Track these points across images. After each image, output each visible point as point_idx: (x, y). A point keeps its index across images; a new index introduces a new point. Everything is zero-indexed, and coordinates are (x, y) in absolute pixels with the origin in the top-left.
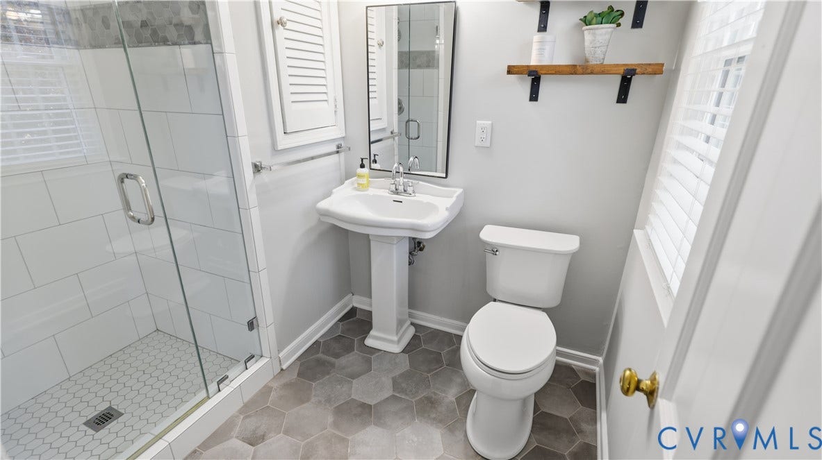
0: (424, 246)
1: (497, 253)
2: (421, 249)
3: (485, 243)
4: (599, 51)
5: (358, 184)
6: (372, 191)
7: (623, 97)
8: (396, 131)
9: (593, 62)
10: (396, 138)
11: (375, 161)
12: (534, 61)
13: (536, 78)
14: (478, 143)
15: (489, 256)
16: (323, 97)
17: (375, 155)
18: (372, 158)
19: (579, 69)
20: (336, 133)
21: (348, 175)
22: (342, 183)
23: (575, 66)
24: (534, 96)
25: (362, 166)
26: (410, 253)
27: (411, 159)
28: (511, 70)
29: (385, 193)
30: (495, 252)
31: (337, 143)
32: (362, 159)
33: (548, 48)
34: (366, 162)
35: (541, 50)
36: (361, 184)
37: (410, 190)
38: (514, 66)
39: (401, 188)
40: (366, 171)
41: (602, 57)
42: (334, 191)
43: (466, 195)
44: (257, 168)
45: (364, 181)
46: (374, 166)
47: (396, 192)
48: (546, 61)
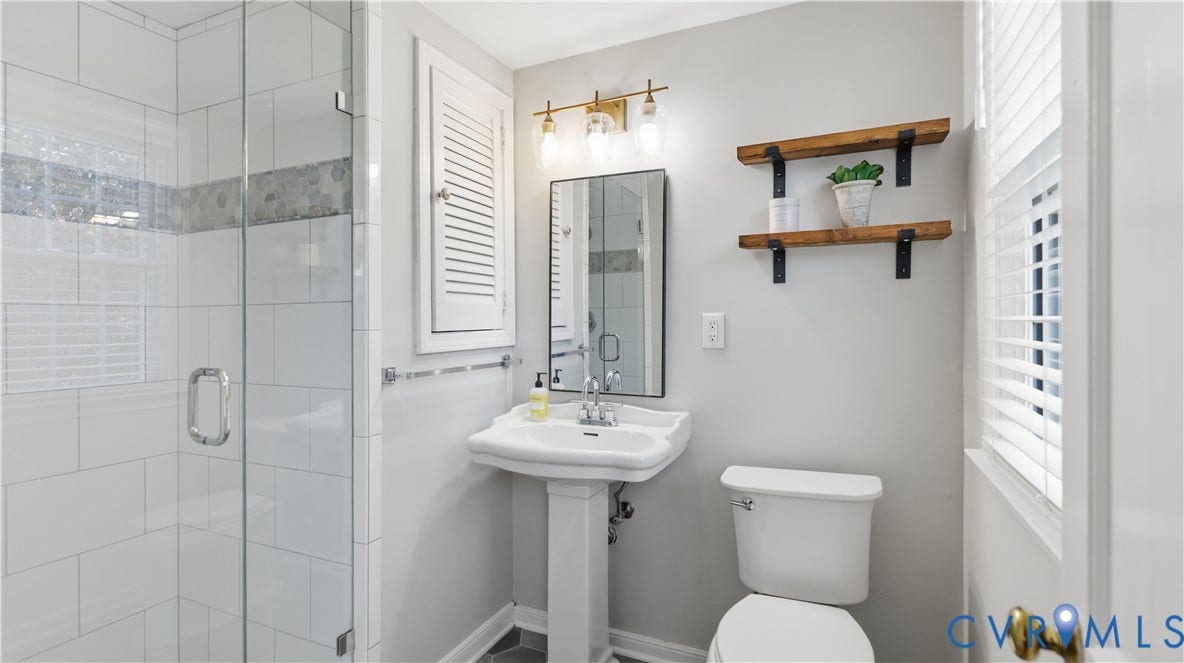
0: (632, 510)
1: (752, 507)
2: (628, 515)
3: (729, 491)
4: (859, 213)
5: (532, 411)
6: (551, 422)
7: (903, 270)
8: (586, 344)
9: (853, 225)
10: (587, 354)
11: (557, 380)
12: (773, 228)
13: (778, 250)
14: (706, 344)
15: (740, 513)
16: (489, 290)
17: (557, 371)
18: (553, 375)
19: (836, 237)
20: (502, 339)
21: (517, 400)
22: (508, 410)
23: (830, 231)
24: (779, 276)
25: (539, 384)
26: (611, 520)
27: (610, 374)
28: (745, 242)
29: (573, 424)
30: (747, 505)
31: (504, 354)
32: (539, 375)
33: (790, 213)
34: (544, 379)
35: (781, 216)
36: (537, 412)
37: (609, 416)
38: (747, 236)
39: (595, 415)
40: (544, 390)
41: (864, 219)
42: (496, 419)
43: (694, 420)
44: (389, 377)
45: (541, 406)
46: (555, 386)
47: (588, 421)
48: (789, 228)
